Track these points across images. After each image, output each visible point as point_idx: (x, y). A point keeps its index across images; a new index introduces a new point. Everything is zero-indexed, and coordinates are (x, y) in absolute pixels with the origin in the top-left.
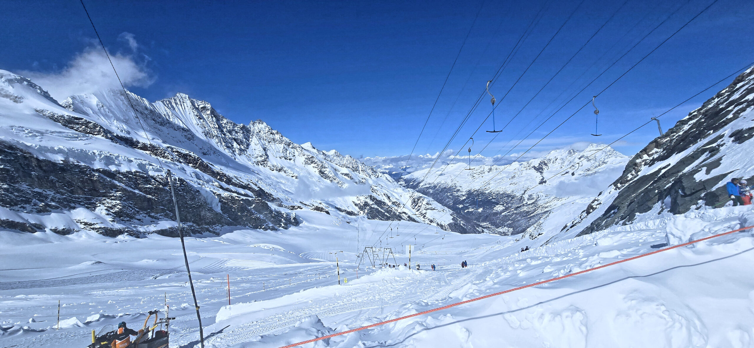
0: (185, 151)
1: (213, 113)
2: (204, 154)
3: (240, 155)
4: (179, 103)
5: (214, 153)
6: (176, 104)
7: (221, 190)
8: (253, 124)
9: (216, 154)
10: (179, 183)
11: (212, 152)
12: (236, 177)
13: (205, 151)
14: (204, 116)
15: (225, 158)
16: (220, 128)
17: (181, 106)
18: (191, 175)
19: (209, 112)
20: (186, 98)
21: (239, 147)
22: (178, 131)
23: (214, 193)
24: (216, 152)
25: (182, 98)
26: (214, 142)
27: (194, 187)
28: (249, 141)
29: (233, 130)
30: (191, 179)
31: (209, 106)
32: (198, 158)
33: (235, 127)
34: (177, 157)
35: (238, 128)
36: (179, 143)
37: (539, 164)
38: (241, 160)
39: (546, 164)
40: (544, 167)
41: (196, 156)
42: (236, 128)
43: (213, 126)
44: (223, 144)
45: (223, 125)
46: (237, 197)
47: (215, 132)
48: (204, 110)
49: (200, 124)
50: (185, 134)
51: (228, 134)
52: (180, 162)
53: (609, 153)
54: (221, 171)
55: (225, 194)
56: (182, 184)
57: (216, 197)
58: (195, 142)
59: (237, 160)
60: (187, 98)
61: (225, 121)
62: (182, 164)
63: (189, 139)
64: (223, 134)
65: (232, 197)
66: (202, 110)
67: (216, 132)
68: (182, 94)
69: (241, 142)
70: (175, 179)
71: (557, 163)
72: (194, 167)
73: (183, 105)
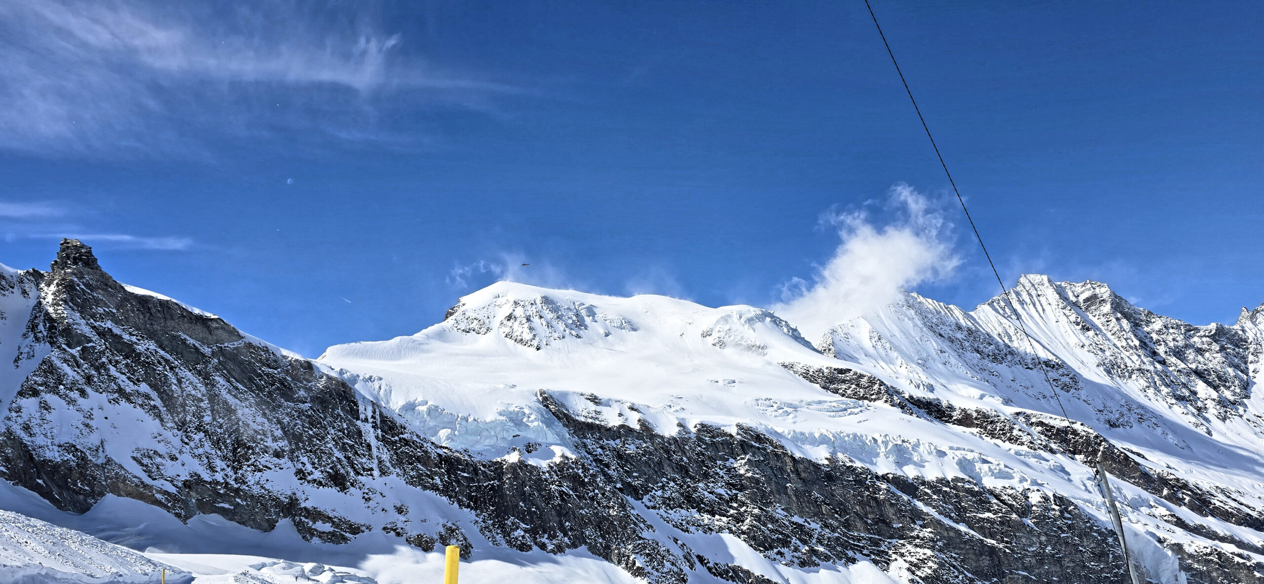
0: (1059, 422)
1: (1118, 306)
2: (1113, 425)
3: (1224, 419)
4: (1028, 300)
5: (1141, 420)
6: (1022, 303)
7: (1179, 531)
8: (1253, 318)
9: (1147, 423)
10: (1057, 508)
11: (1133, 418)
12: (1223, 491)
13: (1113, 417)
14: (1094, 320)
15: (1175, 432)
16: (1147, 346)
17: (1034, 305)
18: (1084, 485)
19: (1107, 308)
20: (1043, 285)
21: (1215, 395)
22: (1035, 370)
23: (1160, 541)
24: (1144, 415)
25: (1033, 285)
26: (1134, 387)
27: (1097, 520)
28: (1245, 372)
29: (1187, 346)
30: (1086, 496)
31: (1104, 292)
32: (1097, 437)
33: (1191, 336)
34: (1043, 437)
35: (1201, 337)
36: (1040, 400)
38: (1229, 434)
41: (1091, 431)
42: (1196, 339)
43: (1124, 343)
44: (1165, 390)
45: (1155, 336)
46: (1240, 556)
47: (1133, 360)
48: (1092, 304)
49: (1087, 343)
50: (1052, 374)
51: (1173, 360)
52: (1052, 451)
54: (1170, 471)
55: (1195, 544)
56: (1066, 509)
57: (1170, 553)
58: (1083, 393)
59: (1216, 436)
60: (1047, 284)
61: (1157, 324)
62: (1059, 455)
63: (1066, 388)
64: (1159, 362)
65: (1220, 555)
66: (1088, 306)
67: (1135, 358)
68: (1031, 277)
69: (1219, 378)
70: (1046, 499)
72: (1090, 462)
73: (1037, 303)
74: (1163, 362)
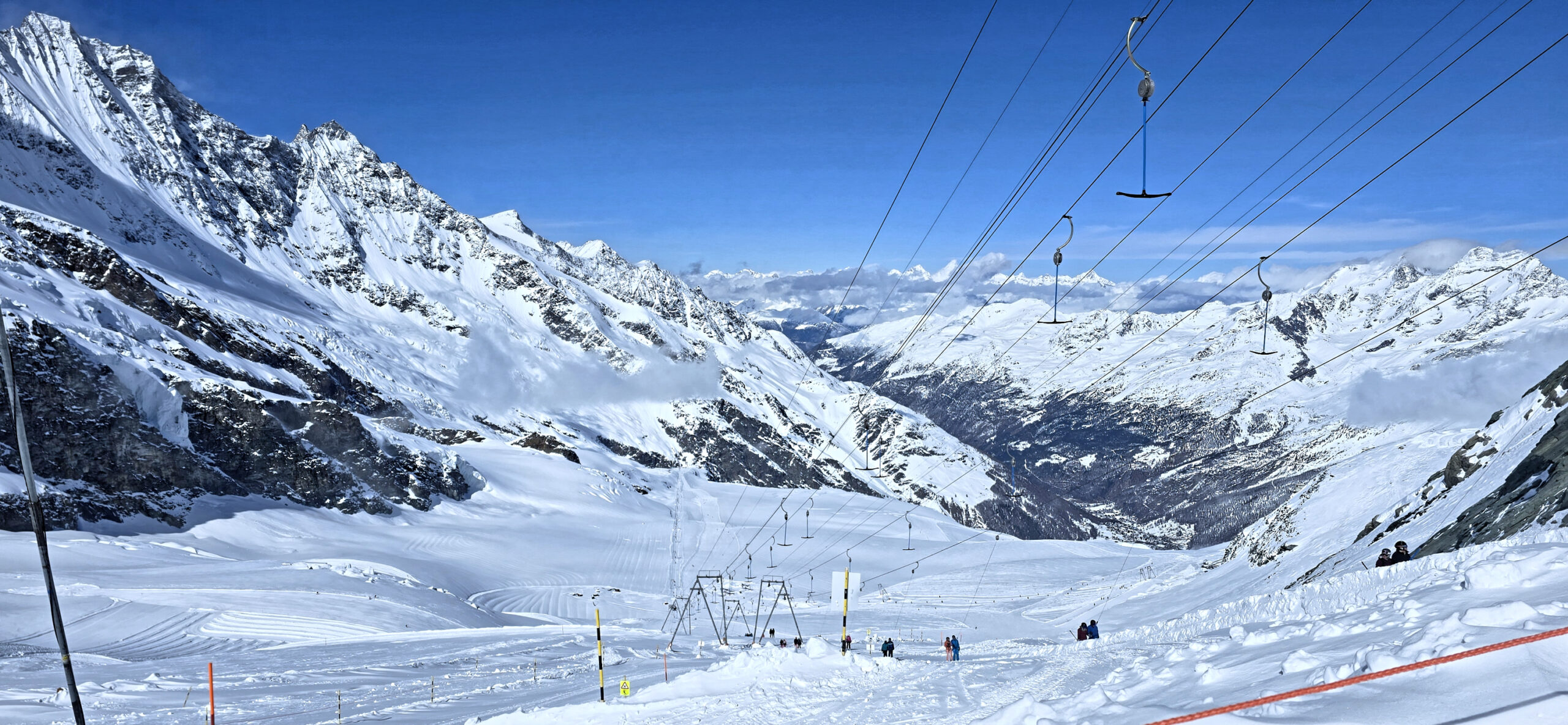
0: (56, 226)
1: (162, 90)
2: (130, 238)
3: (261, 246)
4: (36, 51)
5: (167, 235)
6: (26, 52)
7: (190, 368)
8: (311, 139)
9: (175, 240)
10: (35, 338)
11: (158, 233)
12: (245, 325)
13: (132, 229)
14: (129, 100)
15: (204, 254)
16: (190, 147)
17: (45, 60)
18: (80, 310)
19: (147, 88)
20: (62, 34)
21: (256, 217)
22: (32, 152)
23: (165, 379)
24: (173, 231)
25: (47, 31)
26: (166, 195)
27: (89, 353)
28: (293, 196)
29: (236, 157)
30: (81, 324)
31: (147, 66)
32: (106, 251)
33: (243, 146)
34: (30, 244)
35: (254, 148)
36: (36, 195)
37: (1295, 313)
38: (263, 262)
39: (1316, 313)
40: (1310, 322)
41: (100, 243)
42: (247, 150)
43: (162, 138)
44: (201, 204)
45: (200, 137)
46: (251, 394)
47: (171, 162)
48: (128, 78)
49: (113, 129)
50: (59, 161)
51: (218, 169)
52: (41, 265)
53: (1531, 282)
54: (191, 299)
55: (208, 383)
56: (49, 341)
57: (174, 392)
58: (97, 194)
59: (249, 264)
60: (68, 35)
61: (207, 123)
62: (49, 270)
63: (74, 182)
64: (201, 170)
65: (230, 393)
66: (123, 80)
67: (172, 159)
68: (45, 18)
69: (265, 198)
70: (22, 326)
71: (1355, 311)
72: (93, 282)
73: (50, 59)
74: (205, 171)
